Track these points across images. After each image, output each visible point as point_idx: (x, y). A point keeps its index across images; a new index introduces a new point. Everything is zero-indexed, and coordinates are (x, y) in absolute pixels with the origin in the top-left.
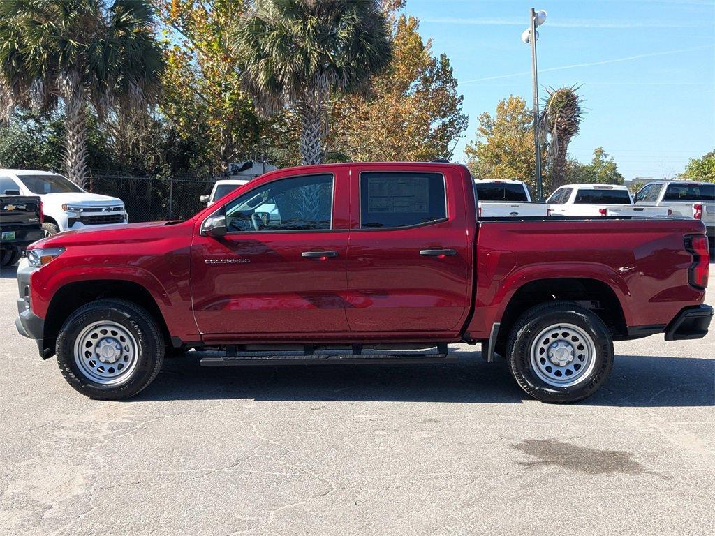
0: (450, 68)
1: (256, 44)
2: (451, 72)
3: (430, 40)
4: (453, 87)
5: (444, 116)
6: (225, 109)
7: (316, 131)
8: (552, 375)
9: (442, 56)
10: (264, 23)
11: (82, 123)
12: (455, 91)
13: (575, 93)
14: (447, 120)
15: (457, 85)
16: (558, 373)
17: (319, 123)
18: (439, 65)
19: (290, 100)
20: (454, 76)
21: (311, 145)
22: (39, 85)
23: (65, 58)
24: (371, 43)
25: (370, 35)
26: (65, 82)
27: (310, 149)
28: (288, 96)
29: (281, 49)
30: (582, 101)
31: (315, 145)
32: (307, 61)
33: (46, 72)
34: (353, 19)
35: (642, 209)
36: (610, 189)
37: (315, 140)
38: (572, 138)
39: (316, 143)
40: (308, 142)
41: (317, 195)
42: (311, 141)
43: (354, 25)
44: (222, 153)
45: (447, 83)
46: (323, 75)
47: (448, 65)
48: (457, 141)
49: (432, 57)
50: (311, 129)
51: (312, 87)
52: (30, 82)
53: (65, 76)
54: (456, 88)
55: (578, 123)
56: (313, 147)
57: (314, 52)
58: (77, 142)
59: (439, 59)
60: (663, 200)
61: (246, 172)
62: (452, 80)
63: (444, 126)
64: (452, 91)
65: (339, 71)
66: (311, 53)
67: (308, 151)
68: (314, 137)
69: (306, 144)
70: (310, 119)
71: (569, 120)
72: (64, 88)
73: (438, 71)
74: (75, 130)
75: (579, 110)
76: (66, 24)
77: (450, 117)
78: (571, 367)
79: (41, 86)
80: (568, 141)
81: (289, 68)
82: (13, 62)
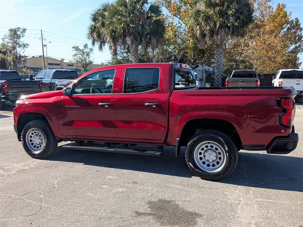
0: (299, 23)
1: (197, 20)
2: (300, 25)
3: (291, 13)
4: (301, 31)
5: (295, 44)
6: (190, 46)
7: (221, 52)
8: (205, 166)
9: (296, 19)
10: (200, 12)
11: (137, 54)
12: (301, 33)
14: (297, 45)
15: (302, 30)
16: (208, 165)
17: (222, 49)
18: (294, 22)
19: (209, 40)
20: (301, 26)
21: (219, 57)
22: (121, 41)
23: (129, 31)
24: (242, 15)
25: (242, 12)
26: (128, 40)
27: (218, 59)
28: (208, 39)
29: (206, 20)
31: (220, 57)
32: (215, 24)
33: (123, 36)
34: (235, 6)
37: (220, 56)
39: (221, 57)
40: (217, 56)
41: (221, 77)
42: (218, 56)
43: (235, 9)
44: (192, 62)
45: (298, 30)
46: (222, 30)
47: (298, 22)
48: (302, 53)
49: (291, 19)
50: (219, 51)
51: (217, 35)
52: (118, 41)
53: (128, 38)
54: (302, 32)
56: (219, 58)
57: (218, 21)
58: (135, 60)
59: (295, 20)
61: (196, 69)
62: (300, 28)
63: (296, 47)
64: (300, 33)
65: (229, 28)
66: (217, 21)
67: (217, 60)
68: (220, 54)
69: (217, 57)
70: (219, 47)
72: (128, 42)
73: (294, 25)
74: (135, 56)
76: (129, 19)
77: (298, 44)
78: (215, 163)
79: (122, 41)
81: (208, 28)
82: (113, 34)
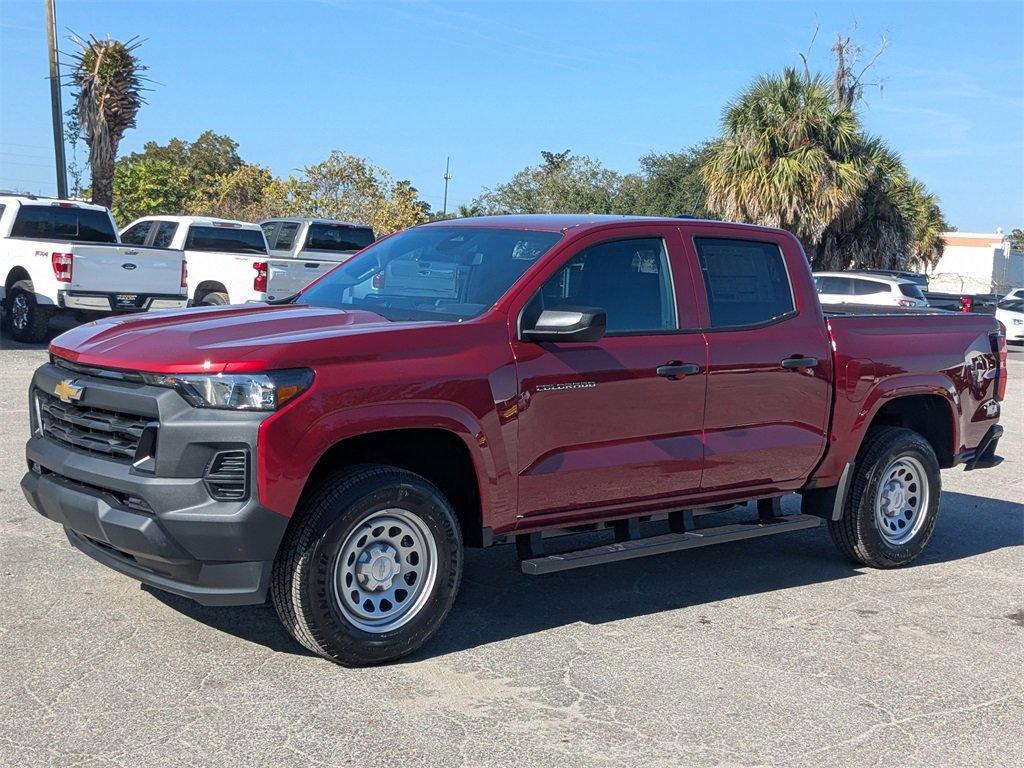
13: (131, 54)
30: (145, 68)
35: (316, 266)
36: (236, 227)
38: (126, 132)
55: (136, 104)
60: (303, 250)
71: (122, 99)
75: (137, 84)
80: (120, 136)
